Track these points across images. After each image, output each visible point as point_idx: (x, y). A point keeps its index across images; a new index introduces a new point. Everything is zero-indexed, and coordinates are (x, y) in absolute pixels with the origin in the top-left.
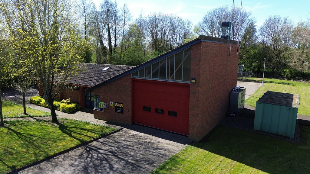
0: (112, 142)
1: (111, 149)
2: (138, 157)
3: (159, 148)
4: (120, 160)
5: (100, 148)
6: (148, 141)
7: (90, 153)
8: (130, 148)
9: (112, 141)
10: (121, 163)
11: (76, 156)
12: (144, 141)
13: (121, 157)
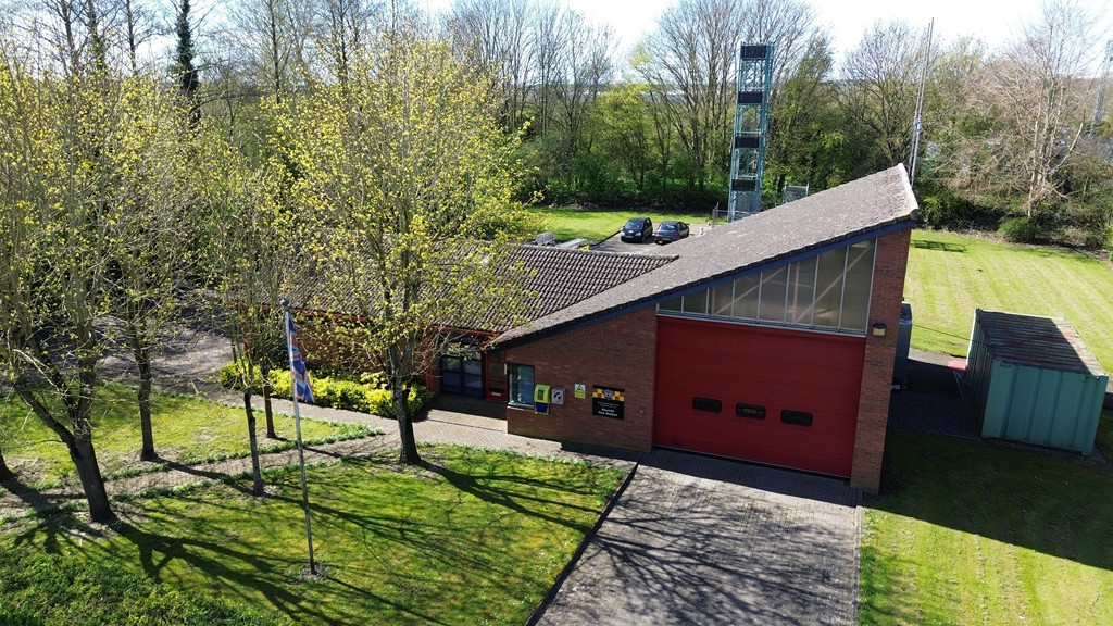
0: (655, 520)
1: (675, 542)
2: (771, 563)
3: (794, 525)
4: (736, 577)
5: (644, 542)
6: (746, 506)
7: (636, 565)
8: (724, 534)
9: (654, 518)
10: (752, 589)
11: (612, 578)
12: (734, 505)
13: (731, 568)
